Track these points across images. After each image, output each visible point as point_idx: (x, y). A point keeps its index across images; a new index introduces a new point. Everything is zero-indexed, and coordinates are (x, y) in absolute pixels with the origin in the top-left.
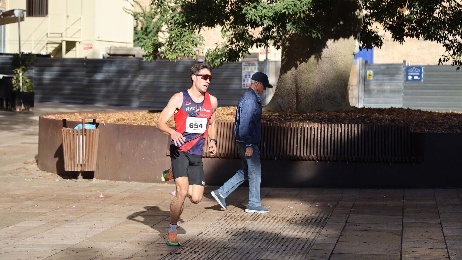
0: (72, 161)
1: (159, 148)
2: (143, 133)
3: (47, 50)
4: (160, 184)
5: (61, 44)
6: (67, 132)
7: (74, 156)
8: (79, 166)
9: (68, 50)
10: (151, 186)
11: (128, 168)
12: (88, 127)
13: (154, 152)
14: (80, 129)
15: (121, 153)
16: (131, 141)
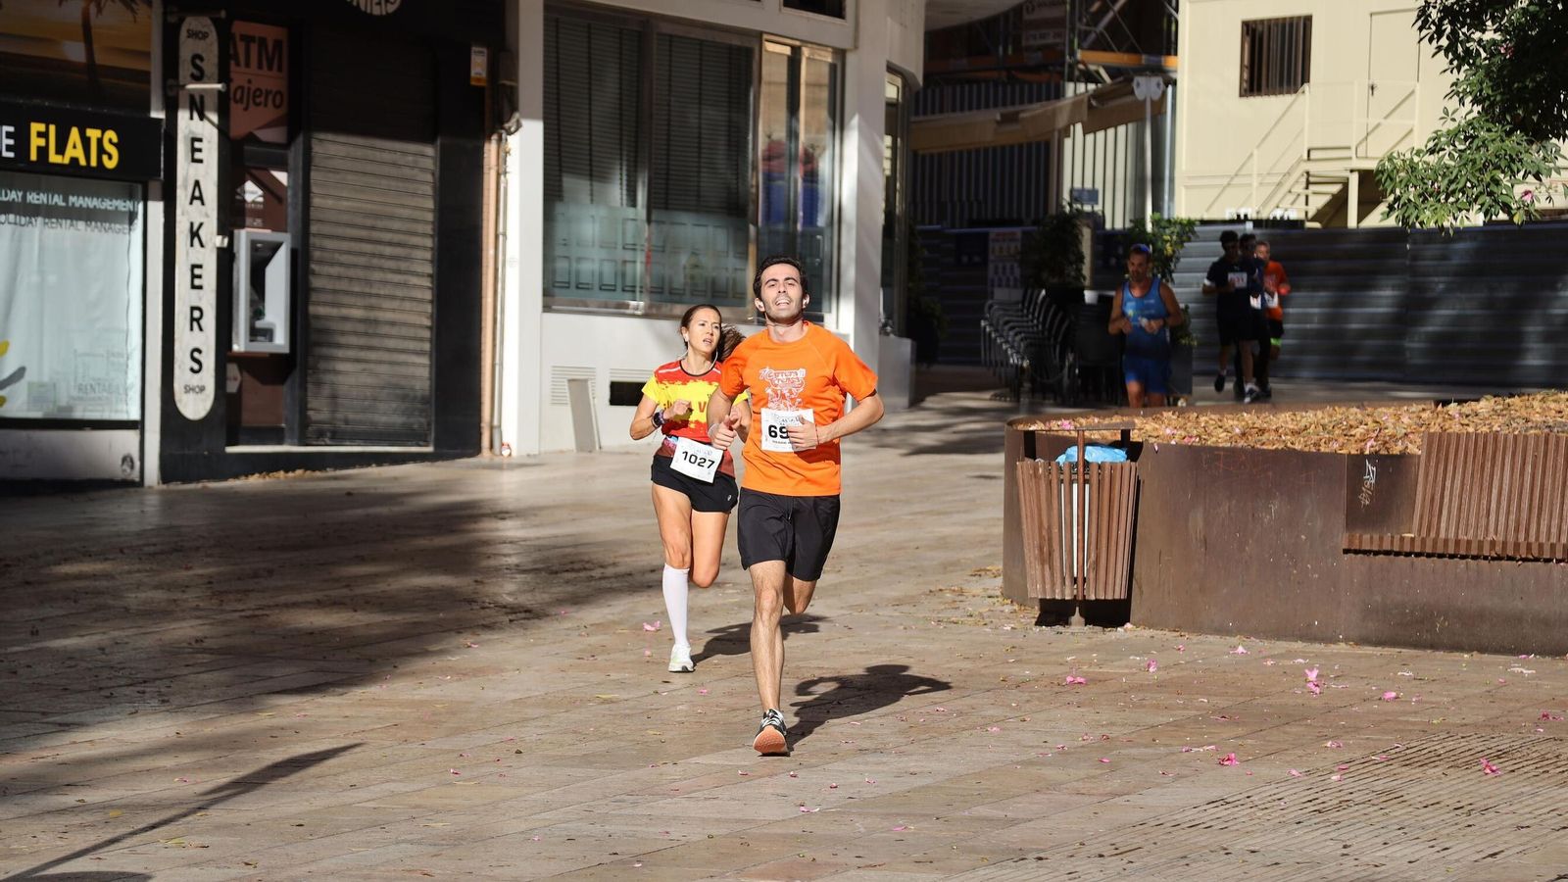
0: (1047, 567)
1: (1319, 524)
2: (1270, 474)
3: (1307, 204)
4: (1323, 645)
5: (1346, 185)
6: (1031, 472)
7: (1050, 554)
8: (1068, 582)
9: (1366, 206)
10: (1283, 651)
11: (1225, 591)
12: (1094, 455)
13: (1303, 537)
14: (1071, 463)
15: (1205, 540)
16: (1234, 502)
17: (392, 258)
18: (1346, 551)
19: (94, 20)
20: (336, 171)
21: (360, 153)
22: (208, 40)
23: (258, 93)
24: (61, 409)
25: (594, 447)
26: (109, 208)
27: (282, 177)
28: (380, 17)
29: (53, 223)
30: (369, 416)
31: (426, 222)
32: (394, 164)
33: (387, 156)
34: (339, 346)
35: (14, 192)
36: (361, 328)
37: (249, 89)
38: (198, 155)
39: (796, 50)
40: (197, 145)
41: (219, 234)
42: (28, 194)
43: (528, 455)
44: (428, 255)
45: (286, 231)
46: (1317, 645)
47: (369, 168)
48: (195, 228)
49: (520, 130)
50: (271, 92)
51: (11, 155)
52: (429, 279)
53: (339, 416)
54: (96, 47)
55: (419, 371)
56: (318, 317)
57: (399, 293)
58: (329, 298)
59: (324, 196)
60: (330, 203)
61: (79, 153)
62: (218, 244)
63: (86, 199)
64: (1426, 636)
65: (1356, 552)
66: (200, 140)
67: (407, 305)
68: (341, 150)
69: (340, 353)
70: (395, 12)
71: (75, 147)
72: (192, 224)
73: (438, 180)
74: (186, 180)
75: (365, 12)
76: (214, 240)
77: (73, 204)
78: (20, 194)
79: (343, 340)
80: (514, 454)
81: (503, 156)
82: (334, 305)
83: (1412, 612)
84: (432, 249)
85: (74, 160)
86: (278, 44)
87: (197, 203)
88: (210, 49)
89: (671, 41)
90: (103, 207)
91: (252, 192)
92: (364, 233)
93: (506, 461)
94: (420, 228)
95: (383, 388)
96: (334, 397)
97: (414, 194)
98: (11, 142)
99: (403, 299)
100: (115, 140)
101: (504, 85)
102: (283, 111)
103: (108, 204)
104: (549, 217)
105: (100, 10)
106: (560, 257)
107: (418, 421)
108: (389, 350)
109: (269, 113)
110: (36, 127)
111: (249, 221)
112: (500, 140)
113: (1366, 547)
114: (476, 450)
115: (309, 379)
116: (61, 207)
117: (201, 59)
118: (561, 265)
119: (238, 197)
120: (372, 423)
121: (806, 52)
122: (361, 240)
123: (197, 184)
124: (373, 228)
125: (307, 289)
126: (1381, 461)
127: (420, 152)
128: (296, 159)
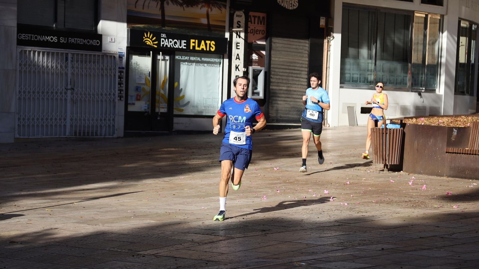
2: (431, 132)
7: (377, 152)
8: (381, 160)
11: (421, 162)
13: (437, 149)
15: (417, 149)
16: (423, 139)
17: (295, 74)
18: (447, 152)
19: (210, 13)
20: (279, 51)
21: (286, 46)
22: (242, 17)
23: (257, 31)
24: (199, 112)
25: (355, 125)
26: (213, 61)
27: (264, 52)
28: (292, 10)
29: (198, 65)
30: (287, 115)
31: (306, 64)
32: (296, 49)
33: (294, 47)
34: (279, 97)
35: (186, 57)
36: (285, 92)
37: (255, 30)
38: (238, 47)
39: (427, 15)
40: (238, 44)
41: (244, 68)
42: (191, 57)
43: (335, 127)
44: (306, 73)
45: (264, 67)
46: (439, 177)
47: (289, 50)
48: (237, 66)
49: (334, 39)
50: (261, 30)
51: (185, 48)
52: (306, 79)
53: (279, 115)
54: (210, 20)
56: (272, 89)
57: (297, 83)
58: (276, 84)
59: (275, 57)
60: (277, 59)
61: (204, 47)
62: (244, 70)
63: (207, 58)
64: (464, 175)
65: (449, 153)
66: (239, 43)
67: (300, 86)
68: (281, 45)
69: (279, 99)
70: (296, 8)
71: (203, 45)
72: (236, 65)
73: (309, 53)
74: (235, 54)
75: (287, 9)
76: (242, 69)
77: (203, 60)
78: (188, 58)
79: (280, 95)
80: (330, 126)
81: (329, 46)
82: (277, 86)
83: (461, 169)
84: (307, 71)
85: (203, 49)
86: (263, 18)
87: (238, 60)
88: (242, 20)
89: (385, 14)
90: (211, 61)
91: (255, 57)
92: (287, 67)
93: (328, 128)
94: (304, 66)
95: (292, 108)
96: (277, 110)
97: (303, 57)
98: (185, 44)
99: (298, 84)
100: (214, 43)
101: (330, 27)
102: (265, 35)
103: (213, 60)
104: (343, 63)
105: (211, 10)
106: (347, 73)
108: (294, 98)
109: (261, 36)
110: (192, 41)
111: (254, 64)
112: (328, 42)
113: (450, 151)
115: (270, 106)
116: (200, 61)
117: (240, 22)
118: (347, 76)
119: (251, 58)
120: (288, 117)
121: (429, 16)
122: (286, 69)
123: (238, 55)
124: (290, 66)
125: (270, 82)
126: (459, 129)
127: (304, 45)
128: (267, 48)
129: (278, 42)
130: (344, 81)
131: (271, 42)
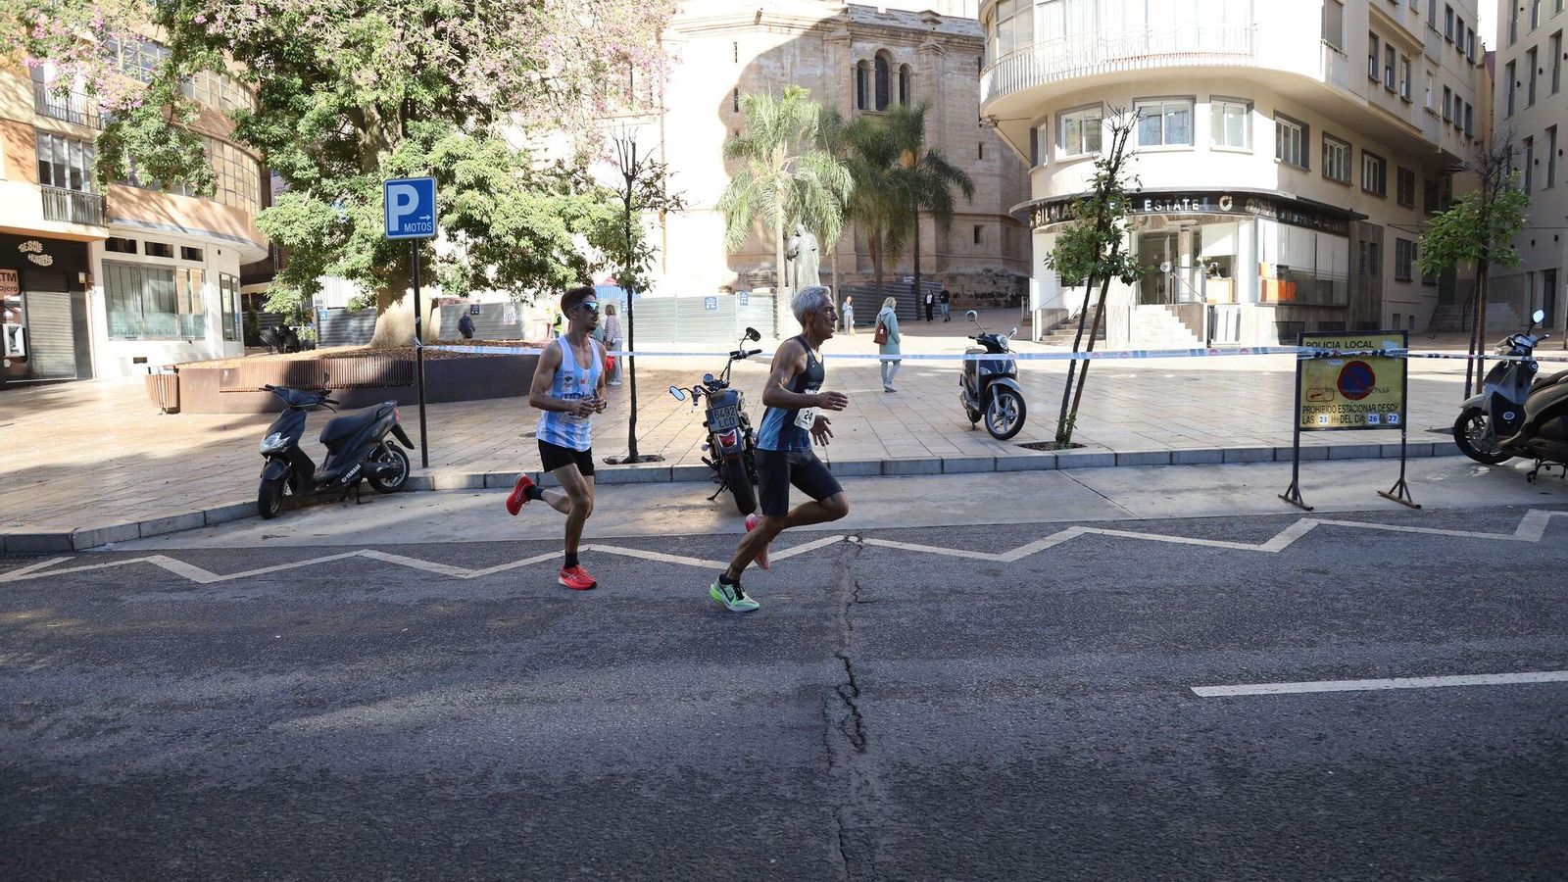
2: (204, 374)
11: (198, 403)
15: (193, 390)
16: (197, 382)
17: (58, 329)
18: (220, 392)
20: (37, 305)
21: (43, 299)
25: (130, 376)
27: (19, 309)
28: (46, 267)
30: (55, 371)
31: (69, 318)
32: (56, 304)
33: (53, 302)
36: (48, 348)
37: (6, 287)
39: (189, 270)
44: (70, 328)
46: (215, 415)
50: (14, 287)
52: (72, 334)
53: (43, 371)
55: (71, 358)
56: (34, 345)
57: (62, 338)
58: (37, 340)
59: (32, 314)
60: (34, 315)
65: (222, 392)
67: (65, 341)
68: (38, 301)
69: (42, 354)
70: (51, 265)
73: (71, 308)
79: (41, 351)
80: (103, 378)
81: (91, 301)
82: (38, 342)
83: (235, 404)
84: (70, 325)
86: (14, 275)
92: (47, 323)
94: (67, 320)
95: (58, 363)
96: (41, 366)
97: (64, 311)
99: (63, 340)
101: (90, 282)
104: (109, 317)
106: (114, 326)
107: (72, 371)
108: (60, 353)
112: (90, 296)
113: (223, 390)
114: (92, 377)
115: (32, 361)
118: (115, 328)
121: (191, 270)
122: (46, 325)
124: (50, 321)
125: (30, 339)
126: (230, 370)
127: (63, 300)
128: (22, 304)
129: (34, 297)
130: (111, 333)
131: (25, 298)
